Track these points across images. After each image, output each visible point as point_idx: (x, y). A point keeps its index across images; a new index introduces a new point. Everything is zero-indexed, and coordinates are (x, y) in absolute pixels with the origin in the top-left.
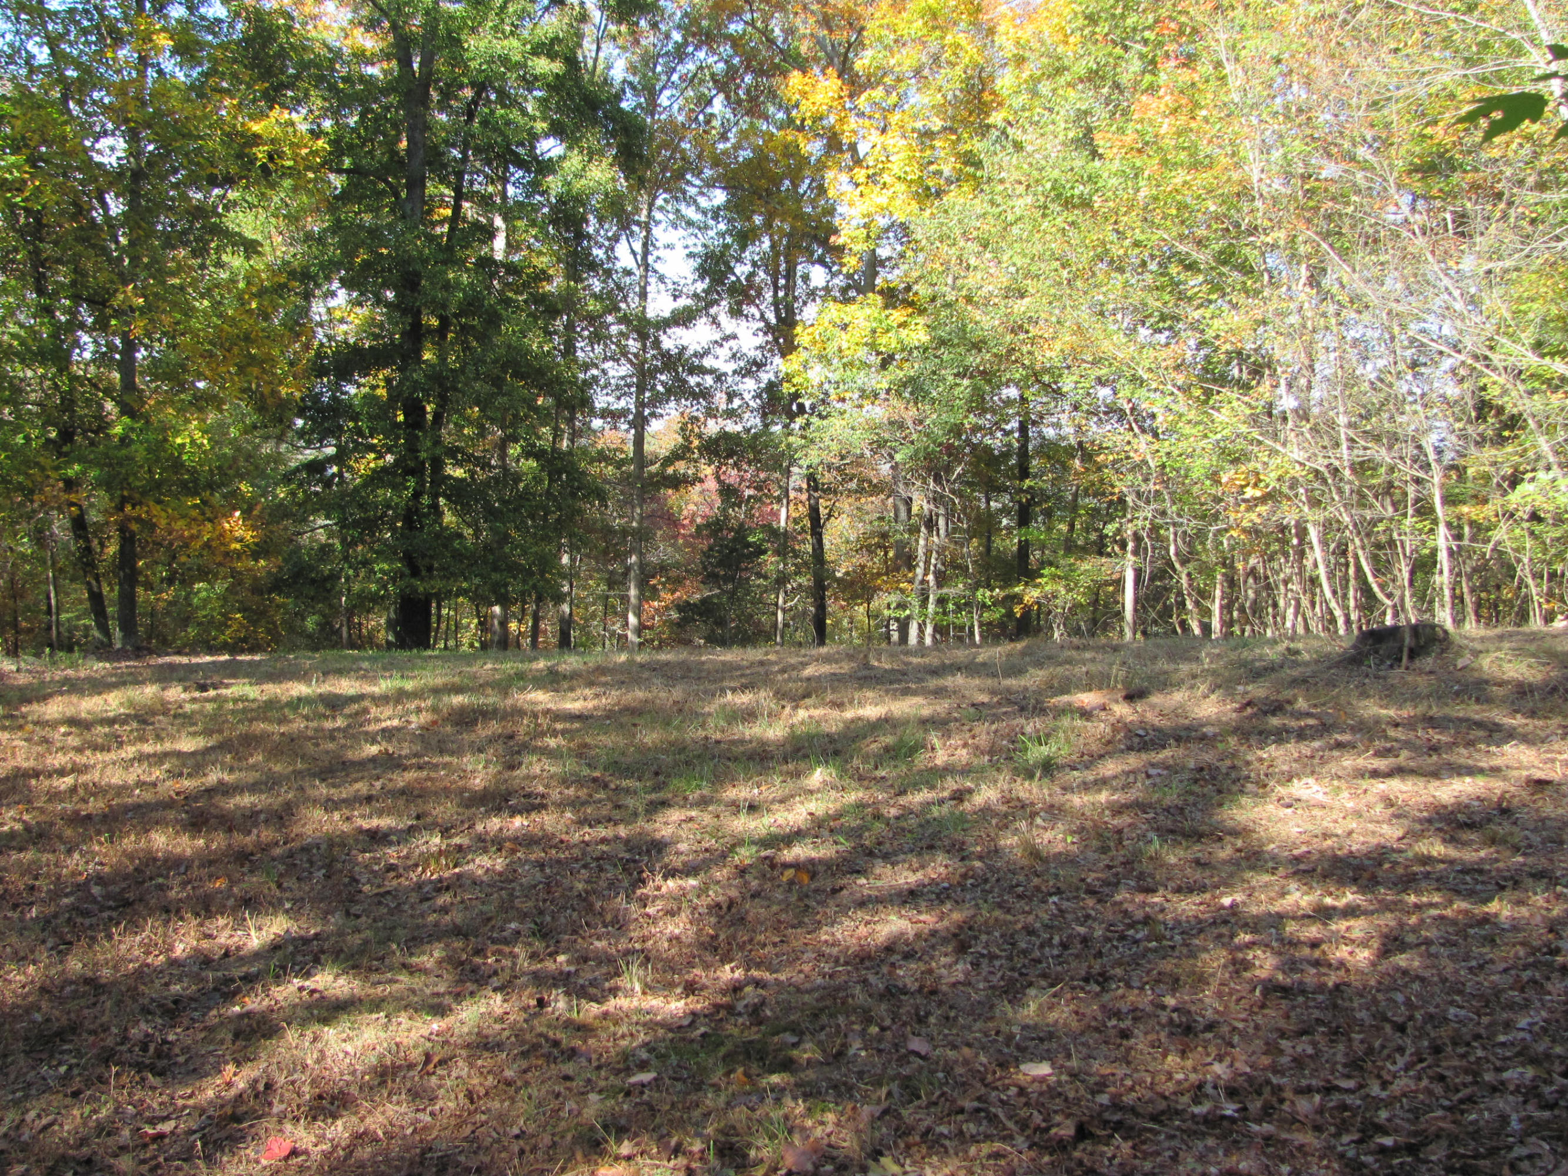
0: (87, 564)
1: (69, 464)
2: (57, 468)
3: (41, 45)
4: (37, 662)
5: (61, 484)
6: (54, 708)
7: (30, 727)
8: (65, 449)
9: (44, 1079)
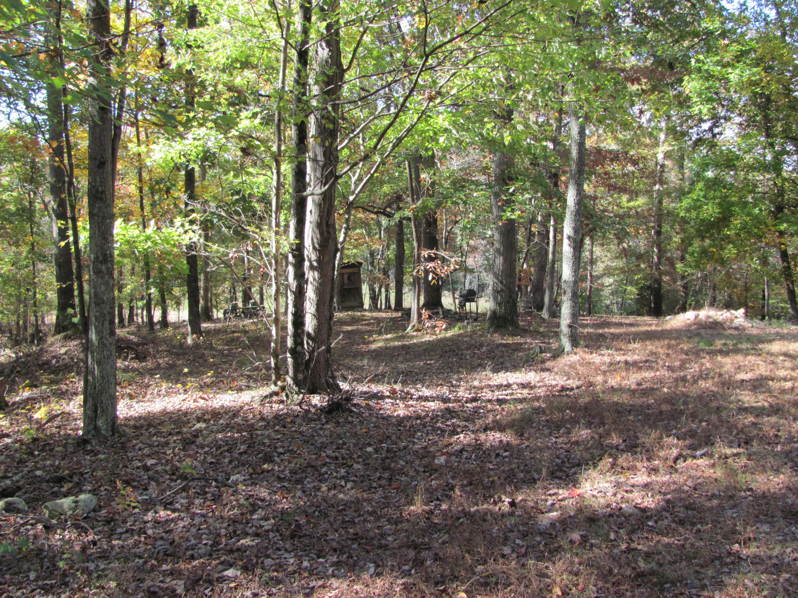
0: (787, 275)
1: (782, 223)
2: (775, 225)
3: (771, 9)
4: (761, 323)
5: (777, 234)
6: (776, 347)
7: (764, 355)
8: (779, 216)
9: (793, 533)
